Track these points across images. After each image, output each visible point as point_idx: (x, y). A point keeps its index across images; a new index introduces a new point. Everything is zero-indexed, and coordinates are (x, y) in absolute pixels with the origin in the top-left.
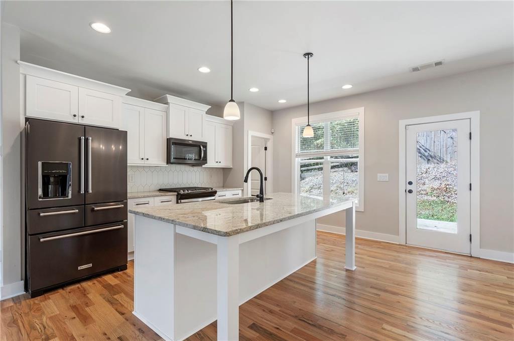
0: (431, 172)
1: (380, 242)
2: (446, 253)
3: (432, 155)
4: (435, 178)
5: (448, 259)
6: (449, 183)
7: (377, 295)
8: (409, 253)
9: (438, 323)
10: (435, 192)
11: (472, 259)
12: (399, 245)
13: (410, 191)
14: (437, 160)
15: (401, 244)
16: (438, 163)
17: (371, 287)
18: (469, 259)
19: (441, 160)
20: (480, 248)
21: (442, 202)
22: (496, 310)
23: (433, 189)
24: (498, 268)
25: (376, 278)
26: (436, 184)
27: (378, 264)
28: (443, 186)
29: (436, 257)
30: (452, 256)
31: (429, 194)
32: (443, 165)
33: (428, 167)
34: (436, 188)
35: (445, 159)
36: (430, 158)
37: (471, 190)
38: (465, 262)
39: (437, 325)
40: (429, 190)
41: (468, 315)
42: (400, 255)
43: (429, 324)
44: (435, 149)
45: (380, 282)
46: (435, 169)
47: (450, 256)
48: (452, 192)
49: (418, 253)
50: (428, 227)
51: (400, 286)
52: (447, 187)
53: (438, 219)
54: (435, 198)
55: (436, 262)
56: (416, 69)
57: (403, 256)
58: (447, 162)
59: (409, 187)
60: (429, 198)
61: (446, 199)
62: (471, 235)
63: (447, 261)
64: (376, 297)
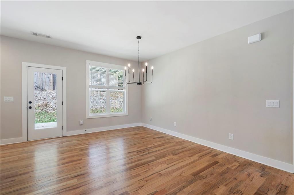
0: (37, 96)
1: (7, 145)
2: (52, 139)
3: (38, 86)
4: (40, 99)
5: (53, 141)
6: (48, 102)
7: (12, 181)
8: (31, 145)
9: (54, 175)
10: (40, 107)
11: (64, 138)
12: (23, 143)
13: (30, 108)
14: (41, 89)
15: (23, 142)
16: (41, 91)
17: (6, 178)
18: (62, 138)
19: (43, 89)
20: (67, 131)
21: (45, 113)
22: (76, 156)
23: (39, 106)
24: (74, 138)
25: (9, 170)
26: (41, 103)
27: (8, 161)
28: (45, 103)
29: (47, 142)
30: (55, 139)
31: (37, 108)
32: (44, 92)
33: (35, 93)
34: (41, 105)
35: (45, 89)
36: (36, 88)
37: (63, 104)
38: (60, 140)
39: (54, 176)
40: (37, 107)
41: (66, 164)
42: (24, 149)
43: (50, 178)
44: (40, 83)
45: (14, 171)
46: (40, 94)
47: (54, 139)
48: (50, 107)
49: (36, 143)
50: (38, 127)
51: (29, 167)
52: (47, 104)
53: (43, 122)
54: (40, 111)
55: (47, 145)
56: (35, 34)
57: (26, 148)
58: (46, 90)
59: (29, 105)
60: (37, 111)
61: (47, 110)
62: (63, 127)
63: (53, 142)
64: (12, 183)
